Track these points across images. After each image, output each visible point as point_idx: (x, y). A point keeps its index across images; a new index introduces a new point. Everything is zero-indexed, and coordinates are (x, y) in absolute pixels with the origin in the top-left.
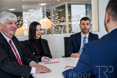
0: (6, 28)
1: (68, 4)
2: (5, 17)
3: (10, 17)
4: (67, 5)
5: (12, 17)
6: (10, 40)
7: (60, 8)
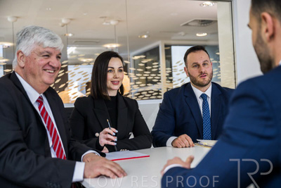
0: (34, 63)
1: (166, 46)
2: (35, 37)
3: (47, 37)
4: (164, 48)
5: (52, 39)
6: (40, 98)
7: (148, 54)
